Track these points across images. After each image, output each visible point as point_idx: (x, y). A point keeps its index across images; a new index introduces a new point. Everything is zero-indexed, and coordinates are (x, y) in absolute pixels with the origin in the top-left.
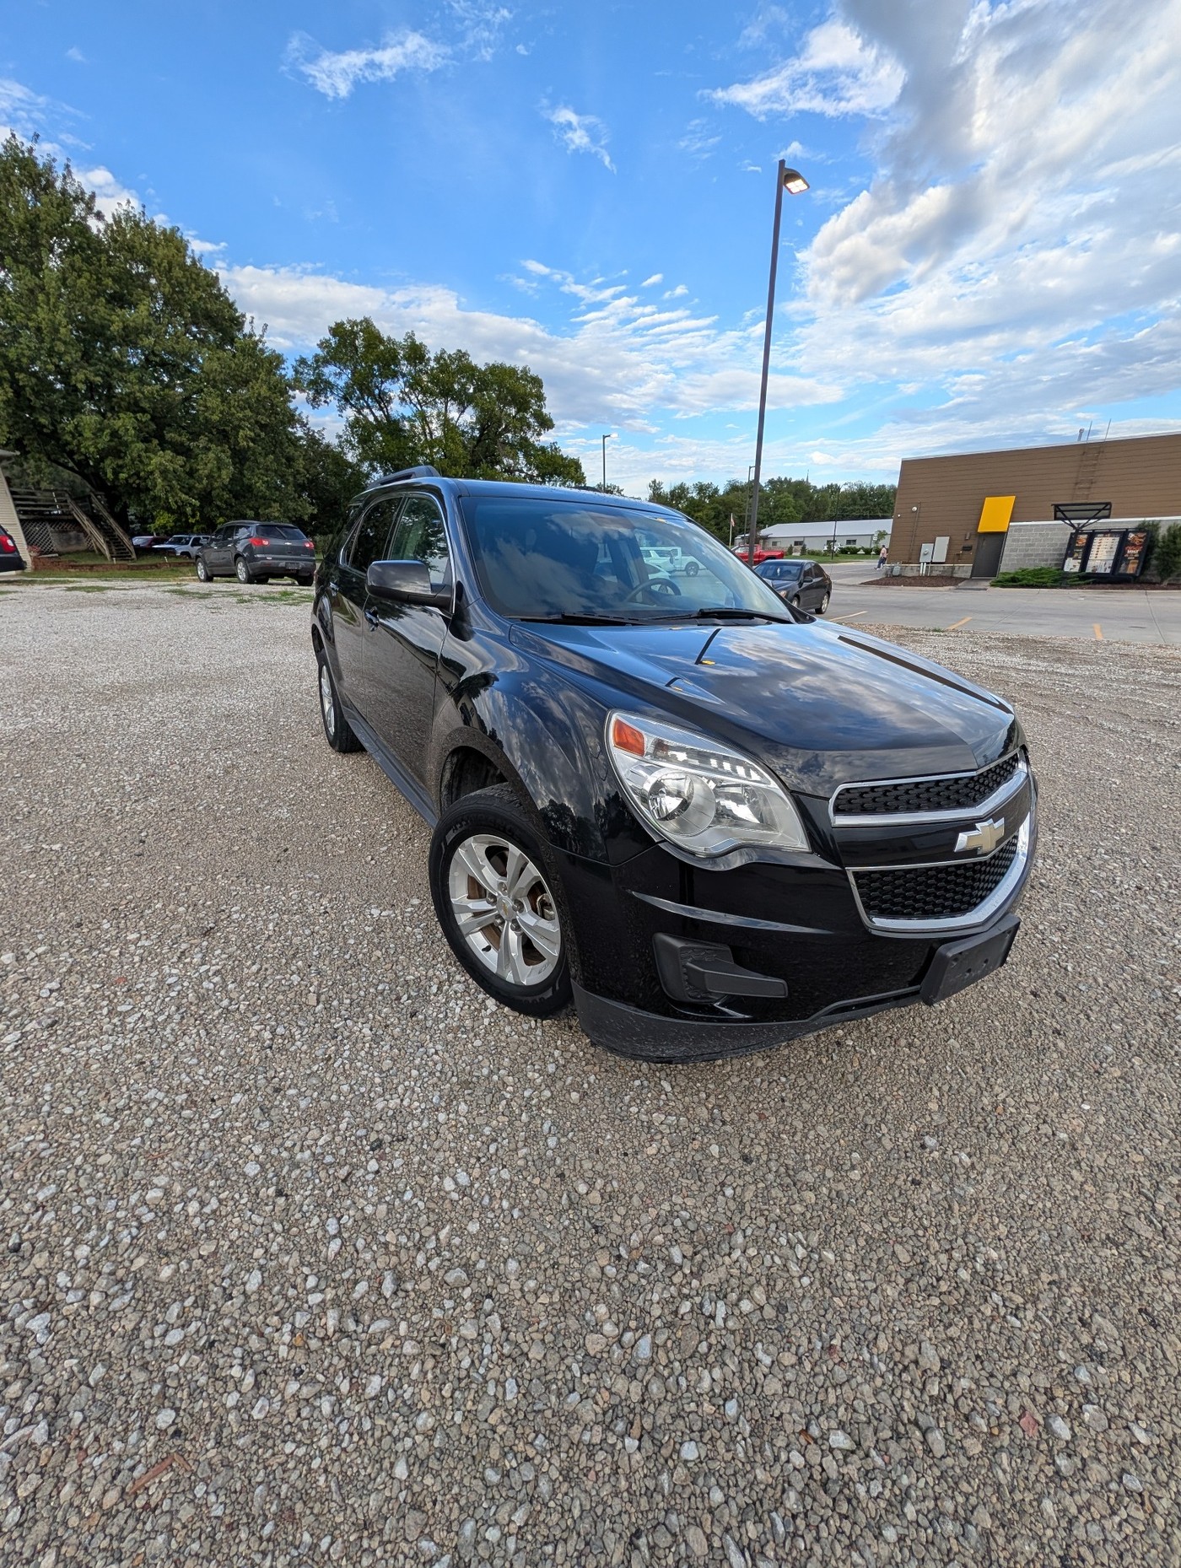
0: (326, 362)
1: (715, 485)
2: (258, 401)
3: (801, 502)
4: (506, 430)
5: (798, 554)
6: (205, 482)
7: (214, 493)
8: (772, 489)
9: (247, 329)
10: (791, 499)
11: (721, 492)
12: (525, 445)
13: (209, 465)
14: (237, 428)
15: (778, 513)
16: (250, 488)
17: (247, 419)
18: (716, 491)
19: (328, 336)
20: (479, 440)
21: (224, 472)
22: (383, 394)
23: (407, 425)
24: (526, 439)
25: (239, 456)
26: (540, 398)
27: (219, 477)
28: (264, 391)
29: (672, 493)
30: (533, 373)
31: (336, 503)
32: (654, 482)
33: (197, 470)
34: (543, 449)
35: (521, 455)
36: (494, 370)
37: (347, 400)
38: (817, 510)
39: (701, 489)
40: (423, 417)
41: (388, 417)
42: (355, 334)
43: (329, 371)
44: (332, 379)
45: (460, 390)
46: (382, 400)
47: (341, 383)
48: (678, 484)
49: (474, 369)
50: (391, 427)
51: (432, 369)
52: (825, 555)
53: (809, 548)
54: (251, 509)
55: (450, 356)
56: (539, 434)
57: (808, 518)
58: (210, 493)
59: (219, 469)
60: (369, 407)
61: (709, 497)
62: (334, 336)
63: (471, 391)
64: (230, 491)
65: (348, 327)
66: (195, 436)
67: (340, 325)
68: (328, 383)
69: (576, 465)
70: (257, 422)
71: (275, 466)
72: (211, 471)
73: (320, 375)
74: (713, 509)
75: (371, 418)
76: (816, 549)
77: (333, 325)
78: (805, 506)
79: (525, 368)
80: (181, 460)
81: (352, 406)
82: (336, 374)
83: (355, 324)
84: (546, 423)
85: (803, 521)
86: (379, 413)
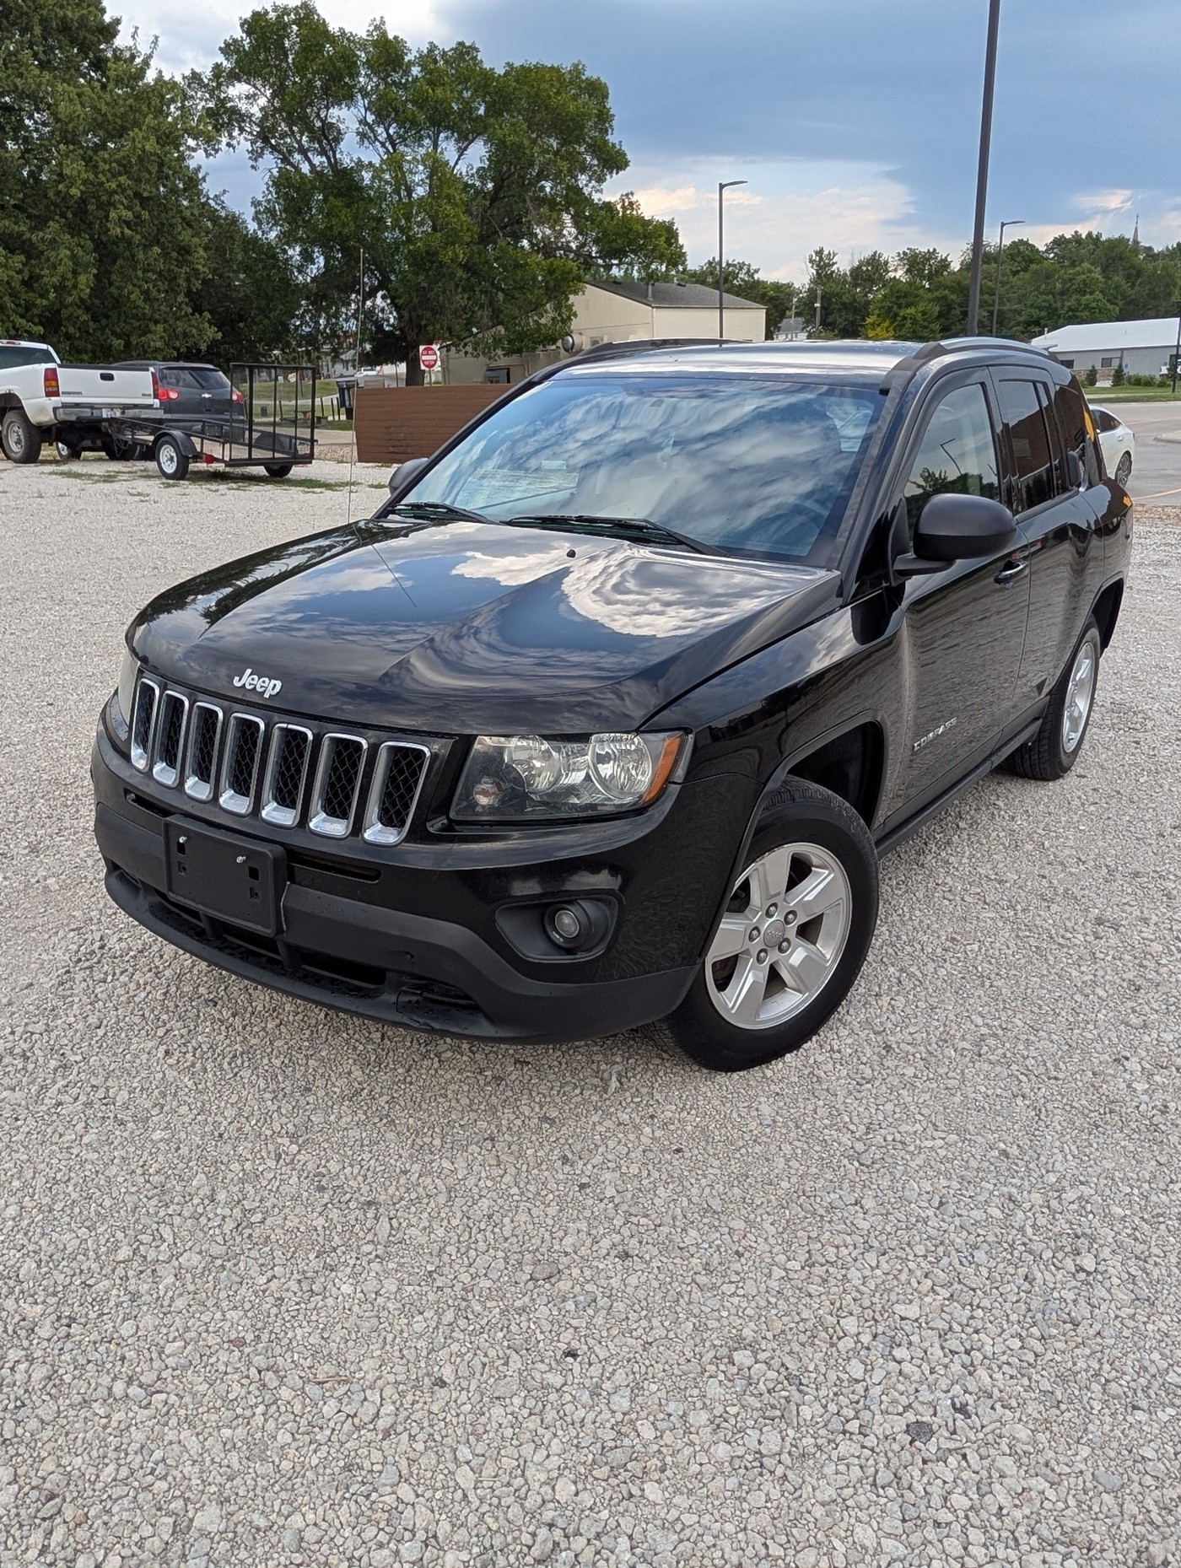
0: (234, 77)
1: (942, 254)
2: (141, 159)
3: (1118, 278)
4: (541, 176)
5: (1108, 384)
6: (52, 295)
7: (65, 313)
8: (1060, 258)
9: (122, 41)
10: (1097, 274)
11: (955, 266)
12: (576, 200)
13: (61, 269)
14: (106, 206)
15: (1071, 303)
16: (117, 302)
17: (122, 189)
18: (945, 264)
19: (239, 34)
20: (494, 197)
21: (82, 279)
22: (327, 127)
23: (367, 176)
24: (579, 191)
25: (106, 252)
26: (604, 117)
27: (75, 286)
28: (151, 146)
29: (856, 272)
30: (590, 73)
31: (241, 318)
32: (820, 253)
33: (40, 277)
34: (609, 207)
35: (567, 218)
36: (524, 75)
37: (266, 140)
38: (1153, 296)
39: (914, 262)
40: (395, 163)
41: (334, 165)
42: (286, 26)
43: (237, 91)
44: (243, 106)
45: (461, 113)
46: (327, 136)
47: (255, 111)
48: (867, 254)
49: (488, 75)
50: (343, 183)
51: (416, 79)
52: (1162, 385)
53: (1130, 371)
54: (119, 337)
55: (445, 53)
56: (601, 180)
57: (1132, 311)
58: (58, 311)
59: (75, 272)
60: (303, 151)
61: (930, 278)
62: (249, 33)
63: (481, 111)
64: (87, 309)
65: (272, 15)
66: (40, 223)
67: (257, 16)
68: (234, 111)
69: (668, 232)
70: (137, 195)
71: (161, 266)
72: (64, 278)
73: (222, 102)
74: (938, 299)
75: (305, 168)
76: (1144, 372)
77: (248, 15)
78: (1125, 285)
79: (576, 66)
80: (18, 260)
81: (274, 148)
82: (247, 97)
83: (286, 11)
84: (614, 161)
85: (1122, 317)
86: (318, 160)
